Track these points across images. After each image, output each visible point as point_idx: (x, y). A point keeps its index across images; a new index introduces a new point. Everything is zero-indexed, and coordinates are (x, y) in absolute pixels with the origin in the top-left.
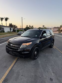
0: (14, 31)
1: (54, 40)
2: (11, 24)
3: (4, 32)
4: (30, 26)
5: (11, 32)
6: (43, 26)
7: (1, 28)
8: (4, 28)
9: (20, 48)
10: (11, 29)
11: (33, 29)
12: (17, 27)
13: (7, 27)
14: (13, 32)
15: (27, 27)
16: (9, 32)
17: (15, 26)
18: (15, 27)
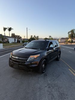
0: (19, 42)
1: (60, 52)
2: (14, 34)
3: (9, 42)
4: (34, 36)
5: (15, 43)
6: (50, 37)
9: (28, 61)
11: (38, 39)
12: (21, 38)
14: (17, 43)
15: (32, 37)
16: (13, 43)
17: (19, 36)
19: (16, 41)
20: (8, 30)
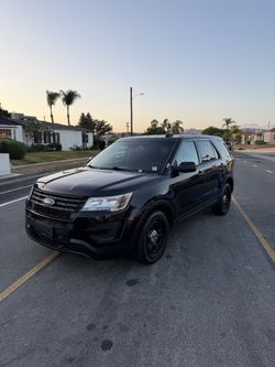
0: (98, 145)
2: (88, 115)
3: (59, 147)
4: (165, 121)
5: (86, 149)
6: (228, 121)
7: (50, 135)
8: (58, 134)
10: (85, 139)
12: (110, 129)
13: (70, 128)
14: (93, 148)
15: (155, 125)
16: (78, 149)
17: (102, 123)
18: (103, 128)
19: (90, 144)
20: (64, 100)
